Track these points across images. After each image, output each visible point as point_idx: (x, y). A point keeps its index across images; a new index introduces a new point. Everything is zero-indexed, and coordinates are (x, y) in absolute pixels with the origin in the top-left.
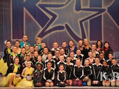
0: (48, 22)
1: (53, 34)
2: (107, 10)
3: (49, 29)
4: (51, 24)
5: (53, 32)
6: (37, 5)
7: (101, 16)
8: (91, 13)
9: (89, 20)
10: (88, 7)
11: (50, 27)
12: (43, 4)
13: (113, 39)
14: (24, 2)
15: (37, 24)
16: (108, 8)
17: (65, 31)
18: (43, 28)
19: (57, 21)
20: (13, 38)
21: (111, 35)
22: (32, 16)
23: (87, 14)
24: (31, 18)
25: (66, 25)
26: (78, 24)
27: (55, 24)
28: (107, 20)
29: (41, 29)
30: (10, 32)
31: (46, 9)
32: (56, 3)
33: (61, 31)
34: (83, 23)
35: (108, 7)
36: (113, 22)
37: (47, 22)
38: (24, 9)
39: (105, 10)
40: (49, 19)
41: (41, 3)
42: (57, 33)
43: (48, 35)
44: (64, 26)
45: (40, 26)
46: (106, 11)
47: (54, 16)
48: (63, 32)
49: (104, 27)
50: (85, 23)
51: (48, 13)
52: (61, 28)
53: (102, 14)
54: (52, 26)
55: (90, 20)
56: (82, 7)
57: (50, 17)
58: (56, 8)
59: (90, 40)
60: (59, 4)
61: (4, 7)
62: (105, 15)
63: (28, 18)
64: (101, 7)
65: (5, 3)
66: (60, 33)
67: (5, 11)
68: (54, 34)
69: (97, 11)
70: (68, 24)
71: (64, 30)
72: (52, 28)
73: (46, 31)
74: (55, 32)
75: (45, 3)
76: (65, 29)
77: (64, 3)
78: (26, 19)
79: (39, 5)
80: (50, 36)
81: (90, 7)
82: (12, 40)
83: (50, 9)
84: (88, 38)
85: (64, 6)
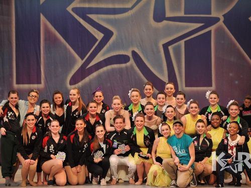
0: (94, 47)
1: (104, 73)
2: (222, 19)
3: (97, 62)
5: (105, 69)
6: (69, 9)
7: (210, 32)
8: (187, 27)
9: (182, 42)
10: (182, 14)
11: (99, 58)
13: (237, 82)
14: (41, 3)
15: (69, 51)
16: (224, 16)
17: (132, 66)
18: (82, 59)
19: (114, 43)
20: (18, 83)
21: (231, 75)
23: (178, 29)
24: (56, 39)
25: (134, 53)
26: (159, 52)
27: (109, 50)
28: (223, 42)
29: (80, 63)
30: (11, 67)
31: (89, 17)
32: (110, 6)
33: (123, 65)
34: (170, 48)
35: (224, 13)
36: (235, 45)
37: (92, 47)
38: (42, 17)
39: (217, 20)
40: (97, 40)
41: (78, 6)
42: (113, 70)
43: (95, 74)
44: (130, 54)
45: (76, 56)
46: (221, 23)
47: (108, 34)
48: (127, 68)
49: (216, 58)
52: (123, 59)
53: (212, 28)
55: (185, 42)
56: (168, 14)
57: (99, 36)
58: (112, 17)
59: (186, 86)
60: (117, 6)
62: (219, 31)
63: (50, 38)
66: (121, 70)
68: (108, 72)
70: (136, 50)
71: (128, 64)
72: (102, 59)
73: (90, 67)
74: (109, 67)
75: (87, 5)
76: (132, 62)
77: (129, 6)
78: (45, 40)
79: (74, 10)
80: (99, 76)
81: (185, 14)
82: (16, 86)
83: (98, 19)
84: (181, 80)
85: (130, 11)
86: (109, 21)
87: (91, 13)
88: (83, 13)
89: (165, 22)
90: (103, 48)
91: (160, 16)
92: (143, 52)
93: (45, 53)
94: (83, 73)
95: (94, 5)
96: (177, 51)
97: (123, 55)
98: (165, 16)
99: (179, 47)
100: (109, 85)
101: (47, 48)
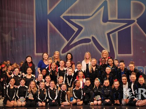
0: (73, 35)
1: (78, 47)
2: (136, 21)
3: (75, 42)
4: (76, 37)
5: (79, 45)
6: (61, 17)
7: (130, 27)
8: (119, 25)
9: (117, 32)
10: (116, 18)
11: (76, 40)
12: (68, 16)
13: (144, 52)
14: (48, 14)
15: (62, 37)
16: (137, 19)
17: (92, 44)
18: (68, 41)
19: (83, 33)
20: (37, 52)
21: (141, 48)
22: (57, 28)
23: (114, 26)
25: (93, 38)
26: (105, 37)
27: (80, 37)
28: (137, 32)
29: (67, 42)
30: (34, 45)
31: (71, 21)
32: (81, 15)
33: (88, 44)
34: (111, 35)
35: (137, 18)
36: (142, 34)
38: (48, 21)
39: (134, 21)
40: (75, 31)
41: (66, 15)
42: (83, 46)
43: (74, 48)
44: (91, 38)
45: (65, 39)
46: (136, 23)
48: (89, 45)
49: (133, 40)
50: (113, 36)
51: (73, 25)
52: (88, 41)
53: (131, 25)
54: (78, 38)
55: (118, 32)
56: (110, 19)
57: (76, 29)
58: (82, 20)
59: (119, 54)
60: (85, 15)
61: (27, 20)
62: (135, 27)
64: (130, 18)
65: (28, 15)
66: (87, 46)
67: (28, 24)
68: (80, 47)
69: (126, 23)
70: (94, 36)
71: (90, 43)
72: (77, 41)
73: (72, 45)
74: (81, 45)
75: (70, 15)
76: (92, 42)
77: (91, 15)
78: (50, 32)
80: (76, 49)
81: (118, 18)
82: (36, 54)
83: (75, 21)
84: (116, 51)
85: (91, 17)
86: (80, 22)
87: (72, 18)
88: (68, 18)
89: (108, 23)
90: (78, 35)
91: (105, 20)
92: (97, 37)
93: (50, 38)
94: (68, 47)
95: (73, 15)
96: (114, 37)
97: (88, 39)
98: (108, 19)
99: (115, 35)
100: (81, 53)
101: (51, 36)
